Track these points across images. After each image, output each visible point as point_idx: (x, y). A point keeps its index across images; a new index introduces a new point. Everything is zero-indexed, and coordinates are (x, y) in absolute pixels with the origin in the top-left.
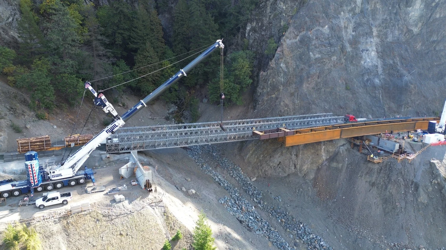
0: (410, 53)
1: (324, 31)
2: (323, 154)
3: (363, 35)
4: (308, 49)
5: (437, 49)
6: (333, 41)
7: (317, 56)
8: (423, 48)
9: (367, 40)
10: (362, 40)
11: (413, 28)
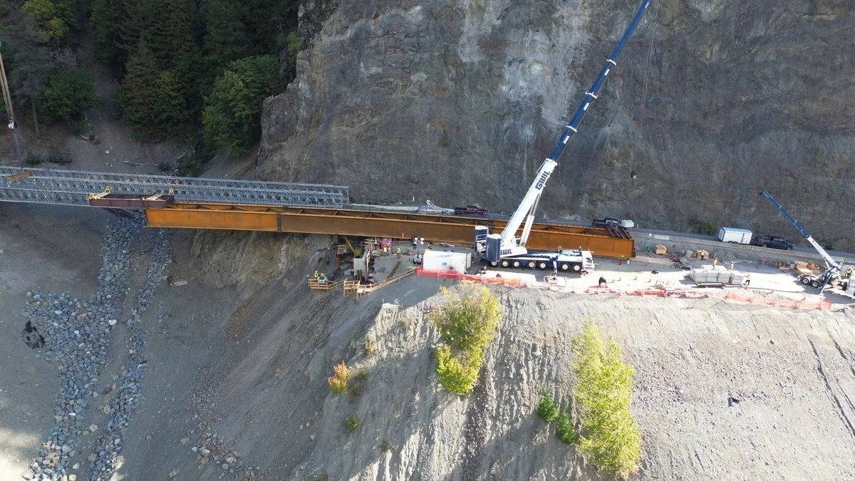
0: (664, 70)
1: (409, 18)
2: (284, 260)
3: (518, 26)
4: (360, 55)
5: (758, 59)
6: (427, 39)
7: (374, 70)
8: (724, 57)
9: (525, 38)
10: (513, 36)
11: (702, 5)
